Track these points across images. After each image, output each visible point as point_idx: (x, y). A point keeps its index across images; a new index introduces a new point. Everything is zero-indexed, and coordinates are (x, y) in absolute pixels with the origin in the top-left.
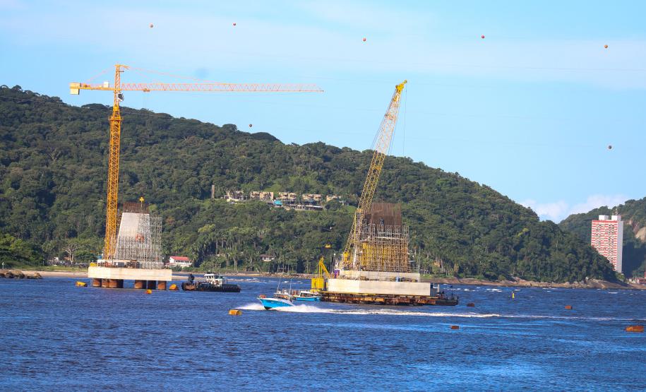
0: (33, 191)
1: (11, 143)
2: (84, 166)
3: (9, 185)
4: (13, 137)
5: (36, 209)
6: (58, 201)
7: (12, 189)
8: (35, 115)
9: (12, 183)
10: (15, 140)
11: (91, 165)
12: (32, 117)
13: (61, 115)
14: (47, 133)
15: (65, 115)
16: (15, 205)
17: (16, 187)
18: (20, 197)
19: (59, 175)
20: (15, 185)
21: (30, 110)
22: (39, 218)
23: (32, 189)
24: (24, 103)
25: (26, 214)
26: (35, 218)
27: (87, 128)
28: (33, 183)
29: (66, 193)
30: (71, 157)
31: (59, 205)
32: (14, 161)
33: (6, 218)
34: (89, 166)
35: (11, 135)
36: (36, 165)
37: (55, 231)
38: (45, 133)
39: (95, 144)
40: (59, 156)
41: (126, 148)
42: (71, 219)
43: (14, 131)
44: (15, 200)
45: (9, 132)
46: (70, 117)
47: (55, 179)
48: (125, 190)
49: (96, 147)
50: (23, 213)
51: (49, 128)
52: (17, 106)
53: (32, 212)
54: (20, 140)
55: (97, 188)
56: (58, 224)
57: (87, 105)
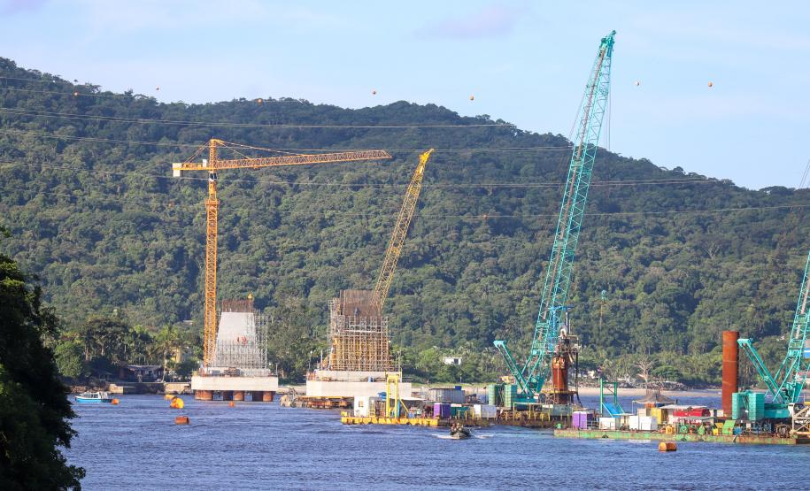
0: (670, 296)
1: (660, 237)
2: (742, 263)
3: (642, 290)
4: (665, 230)
5: (670, 316)
6: (699, 308)
7: (644, 294)
8: (697, 202)
9: (645, 286)
10: (667, 234)
11: (752, 262)
12: (693, 205)
13: (729, 200)
14: (709, 224)
15: (734, 202)
16: (645, 313)
17: (649, 292)
18: (652, 303)
19: (707, 275)
20: (649, 289)
21: (692, 196)
22: (671, 329)
23: (669, 293)
24: (685, 188)
25: (655, 324)
26: (666, 328)
27: (760, 217)
28: (674, 286)
29: (711, 298)
30: (731, 253)
31: (701, 312)
32: (657, 260)
33: (632, 330)
34: (749, 264)
35: (663, 228)
36: (682, 263)
37: (690, 344)
38: (706, 223)
39: (765, 236)
40: (718, 252)
41: (804, 240)
42: (712, 329)
43: (667, 222)
44: (644, 307)
45: (661, 224)
46: (740, 204)
47: (702, 280)
48: (787, 292)
49: (767, 240)
50: (653, 323)
51: (711, 218)
52: (676, 191)
53: (661, 321)
54: (672, 234)
55: (751, 290)
56: (694, 334)
57: (766, 189)
